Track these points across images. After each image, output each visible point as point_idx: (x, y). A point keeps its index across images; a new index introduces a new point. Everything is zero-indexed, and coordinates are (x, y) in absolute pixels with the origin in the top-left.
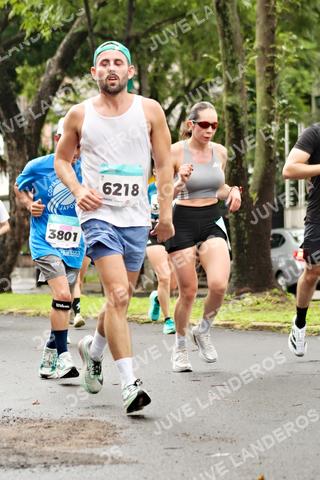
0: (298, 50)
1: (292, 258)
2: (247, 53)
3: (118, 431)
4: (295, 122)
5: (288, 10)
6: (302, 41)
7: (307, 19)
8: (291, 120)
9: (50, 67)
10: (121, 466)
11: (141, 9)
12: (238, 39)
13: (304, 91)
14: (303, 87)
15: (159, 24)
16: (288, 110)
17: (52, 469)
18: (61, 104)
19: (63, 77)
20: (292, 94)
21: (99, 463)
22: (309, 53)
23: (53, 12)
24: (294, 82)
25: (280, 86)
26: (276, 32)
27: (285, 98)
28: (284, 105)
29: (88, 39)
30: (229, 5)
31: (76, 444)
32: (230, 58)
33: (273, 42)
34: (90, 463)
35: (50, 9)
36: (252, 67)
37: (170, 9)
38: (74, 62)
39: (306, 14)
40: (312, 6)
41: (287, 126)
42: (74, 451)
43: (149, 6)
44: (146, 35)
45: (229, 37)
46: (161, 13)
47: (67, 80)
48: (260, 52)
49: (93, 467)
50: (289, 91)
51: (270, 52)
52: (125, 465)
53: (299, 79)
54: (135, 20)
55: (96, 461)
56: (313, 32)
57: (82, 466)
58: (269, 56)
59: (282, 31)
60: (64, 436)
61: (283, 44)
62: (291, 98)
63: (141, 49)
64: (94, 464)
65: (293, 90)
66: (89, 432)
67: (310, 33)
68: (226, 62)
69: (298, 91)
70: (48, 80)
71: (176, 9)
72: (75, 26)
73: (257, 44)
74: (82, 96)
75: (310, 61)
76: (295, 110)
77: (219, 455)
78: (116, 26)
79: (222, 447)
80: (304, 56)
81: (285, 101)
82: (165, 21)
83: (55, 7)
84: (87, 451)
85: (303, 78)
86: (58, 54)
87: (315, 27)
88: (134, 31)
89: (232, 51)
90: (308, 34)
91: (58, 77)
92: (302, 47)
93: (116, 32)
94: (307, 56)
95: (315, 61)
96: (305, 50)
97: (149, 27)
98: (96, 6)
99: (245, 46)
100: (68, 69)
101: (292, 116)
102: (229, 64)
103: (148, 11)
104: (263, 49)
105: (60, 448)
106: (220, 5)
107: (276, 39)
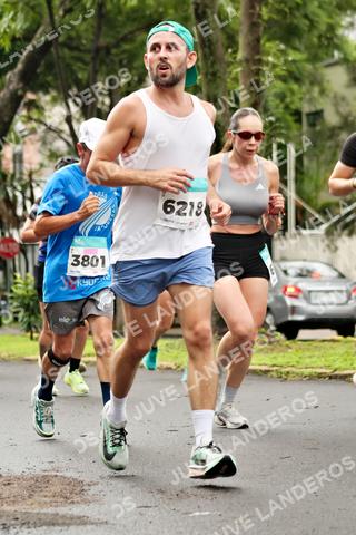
0: (286, 62)
1: (281, 294)
2: (229, 64)
3: (86, 488)
4: (283, 142)
5: (275, 17)
6: (290, 51)
7: (296, 27)
8: (279, 140)
9: (10, 82)
10: (89, 527)
11: (112, 15)
12: (220, 50)
13: (293, 107)
14: (292, 102)
15: (131, 33)
16: (275, 128)
17: (12, 531)
18: (24, 122)
19: (25, 92)
20: (281, 110)
21: (64, 524)
22: (299, 65)
23: (13, 19)
24: (282, 97)
25: (266, 101)
26: (262, 42)
27: (272, 115)
28: (271, 123)
29: (53, 49)
30: (209, 11)
31: (39, 503)
32: (211, 71)
33: (258, 52)
34: (53, 524)
35: (10, 16)
36: (236, 80)
37: (144, 17)
38: (38, 75)
39: (295, 21)
40: (302, 12)
41: (274, 146)
42: (37, 511)
43: (120, 12)
44: (117, 45)
45: (210, 47)
46: (134, 20)
47: (30, 96)
48: (244, 64)
49: (57, 528)
50: (277, 107)
51: (255, 64)
52: (93, 526)
53: (289, 94)
54: (104, 28)
55: (60, 521)
56: (303, 40)
57: (45, 527)
58: (254, 68)
59: (269, 40)
60: (26, 494)
61: (269, 54)
62: (280, 116)
63: (112, 61)
64: (58, 525)
65: (282, 106)
66: (53, 489)
67: (300, 42)
68: (206, 75)
69: (287, 107)
70: (8, 95)
71: (151, 16)
72: (38, 35)
73: (240, 55)
74: (47, 113)
75: (300, 73)
76: (282, 128)
77: (197, 514)
78: (84, 35)
79: (202, 505)
80: (293, 68)
81: (272, 119)
82: (138, 29)
83: (16, 14)
84: (51, 510)
85: (293, 92)
86: (20, 66)
87: (305, 36)
88: (103, 41)
89: (213, 63)
90: (297, 43)
91: (20, 92)
92: (290, 59)
93: (84, 42)
94: (298, 68)
95: (306, 74)
96: (294, 61)
97: (121, 36)
98: (61, 13)
99: (228, 58)
100: (31, 83)
101: (280, 135)
102: (209, 77)
103: (120, 18)
104: (247, 61)
105: (20, 508)
106: (200, 12)
107: (262, 49)
